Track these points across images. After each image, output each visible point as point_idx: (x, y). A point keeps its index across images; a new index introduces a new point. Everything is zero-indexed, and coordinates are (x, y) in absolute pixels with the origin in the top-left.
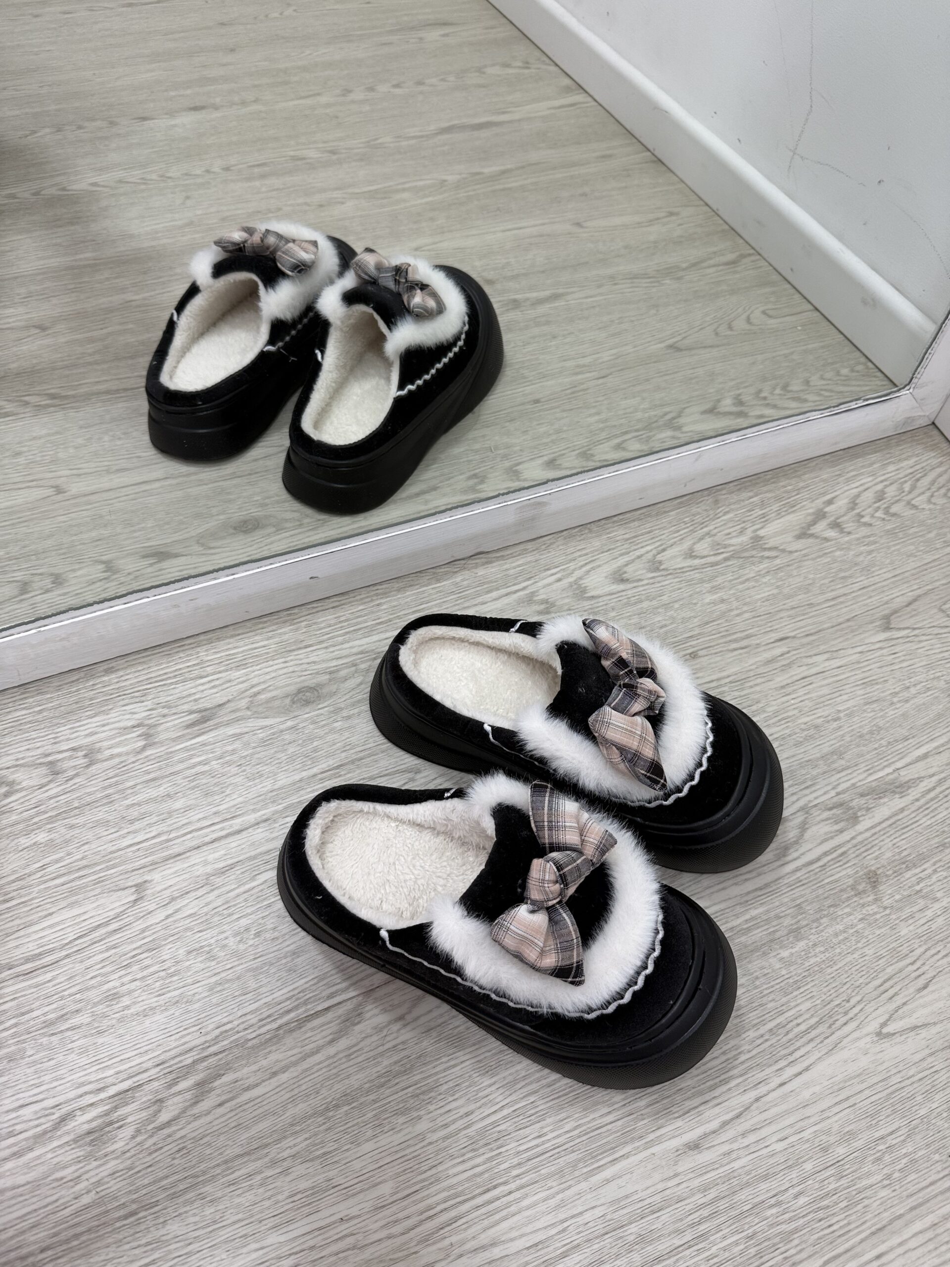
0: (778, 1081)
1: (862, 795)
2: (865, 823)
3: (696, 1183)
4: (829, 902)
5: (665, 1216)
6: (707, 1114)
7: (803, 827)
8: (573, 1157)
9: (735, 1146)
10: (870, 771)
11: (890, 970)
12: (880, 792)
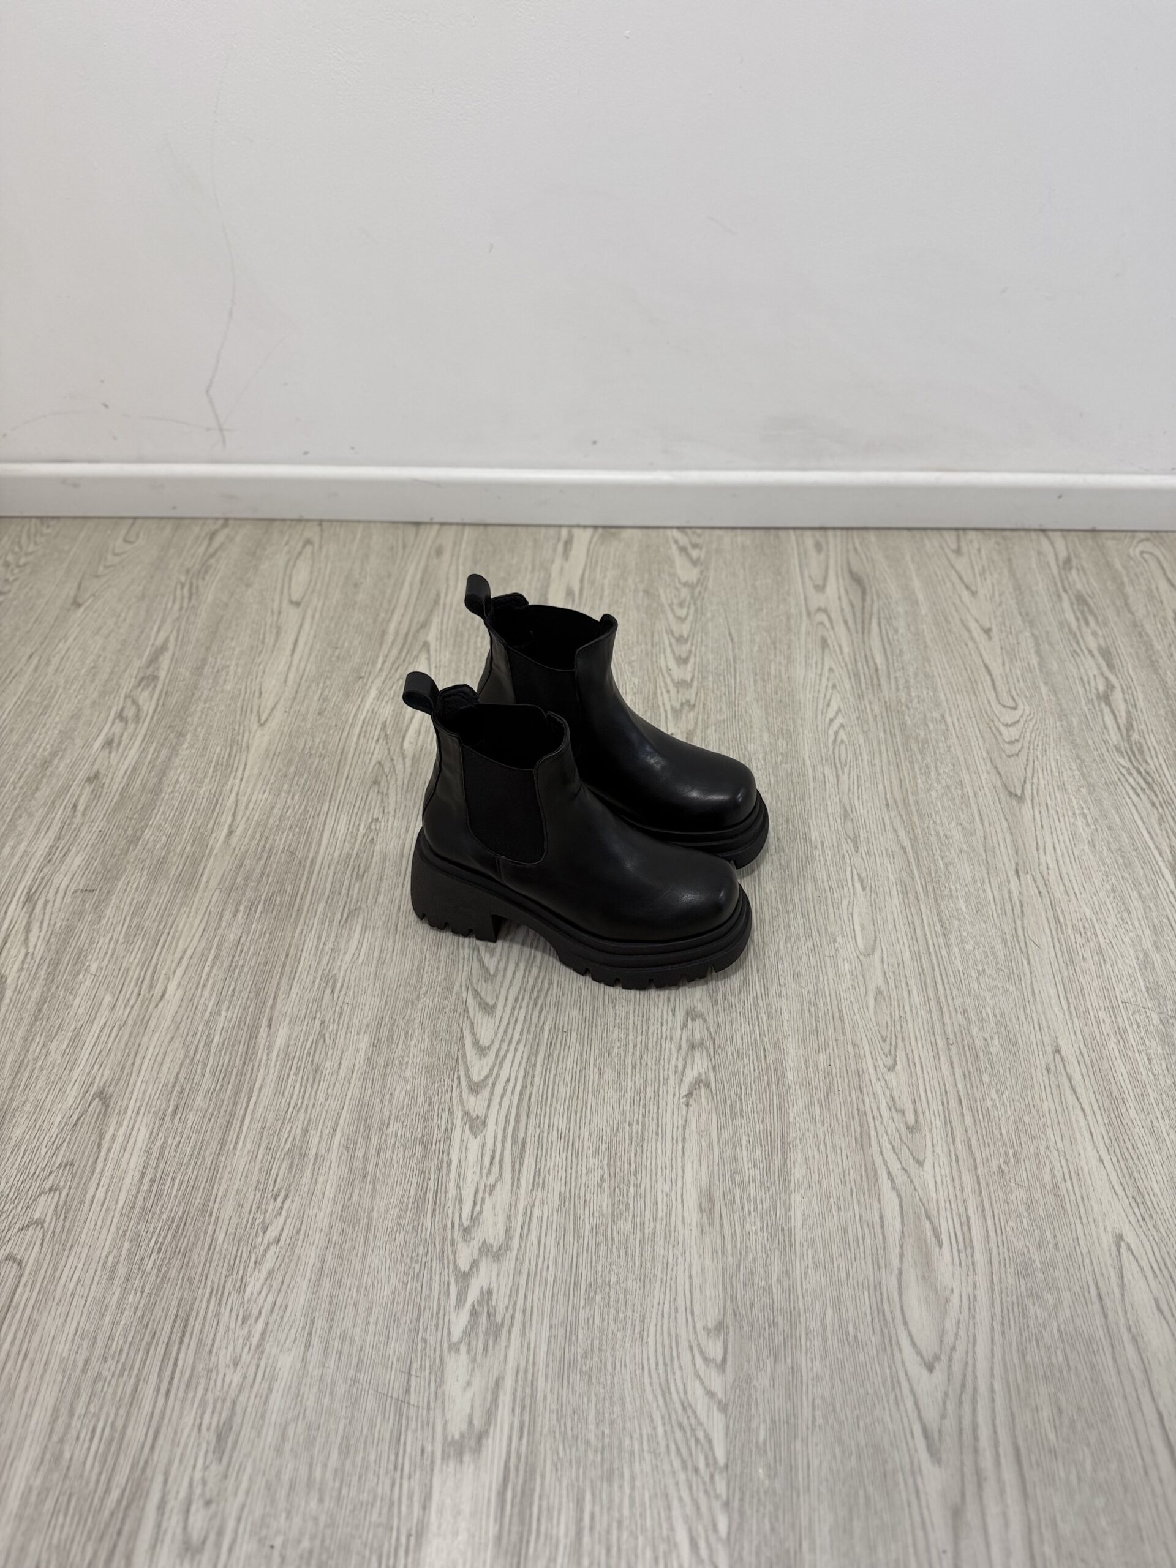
0: (238, 781)
1: (148, 667)
2: (162, 674)
3: (247, 840)
4: (182, 713)
5: (247, 862)
6: (223, 820)
7: (135, 702)
8: (182, 893)
9: (248, 814)
10: (140, 657)
11: (239, 704)
12: (154, 659)
